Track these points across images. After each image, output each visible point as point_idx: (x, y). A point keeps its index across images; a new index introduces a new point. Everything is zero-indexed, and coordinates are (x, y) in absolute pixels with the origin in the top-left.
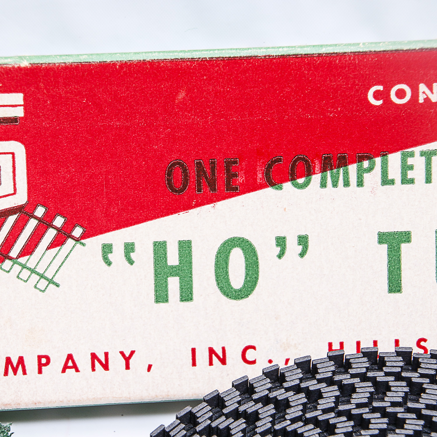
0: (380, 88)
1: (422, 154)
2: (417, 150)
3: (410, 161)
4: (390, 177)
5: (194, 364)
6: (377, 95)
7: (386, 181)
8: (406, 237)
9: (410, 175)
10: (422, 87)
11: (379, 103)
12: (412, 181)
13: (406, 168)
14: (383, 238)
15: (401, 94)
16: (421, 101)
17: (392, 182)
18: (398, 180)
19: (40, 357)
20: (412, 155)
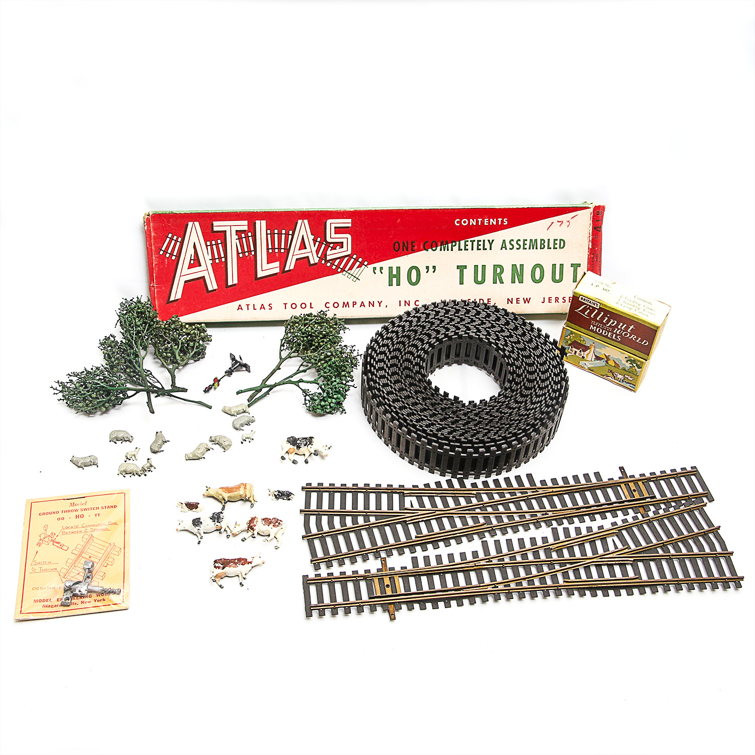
0: (459, 220)
1: (471, 241)
2: (469, 240)
3: (467, 243)
4: (461, 248)
5: (400, 306)
6: (458, 222)
7: (460, 249)
8: (465, 267)
9: (467, 247)
10: (471, 220)
11: (458, 225)
12: (467, 250)
13: (466, 245)
14: (458, 267)
15: (465, 222)
16: (471, 224)
17: (462, 250)
18: (463, 249)
19: (353, 302)
20: (468, 241)
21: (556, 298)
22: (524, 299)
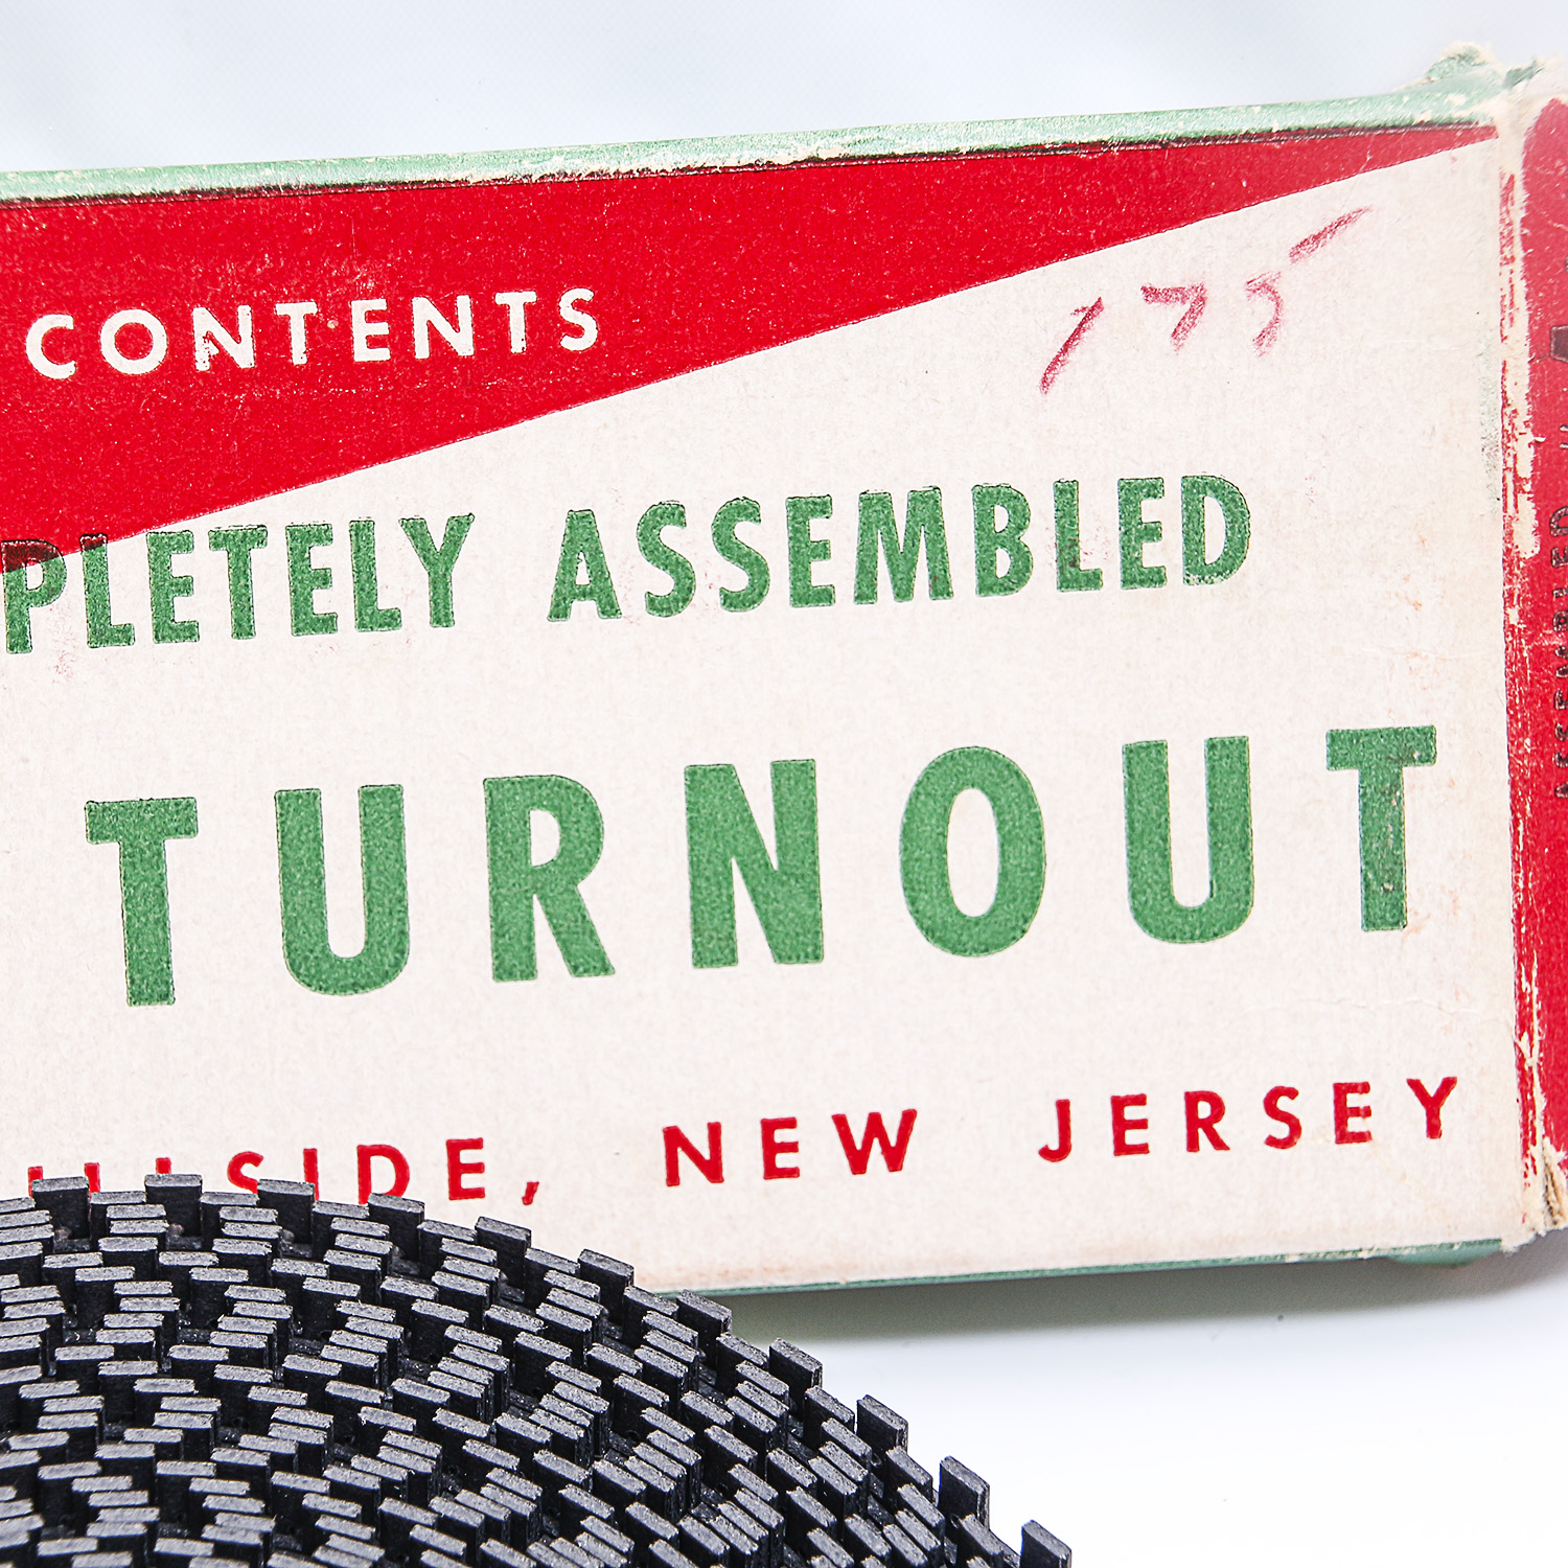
0: (66, 321)
1: (218, 540)
2: (201, 526)
3: (180, 564)
4: (118, 618)
6: (55, 346)
7: (104, 632)
8: (180, 816)
9: (183, 609)
10: (203, 320)
11: (65, 371)
12: (190, 631)
13: (167, 588)
14: (102, 821)
15: (134, 342)
16: (202, 364)
17: (125, 635)
18: (144, 628)
20: (185, 543)
21: (1192, 1100)
22: (840, 1122)
